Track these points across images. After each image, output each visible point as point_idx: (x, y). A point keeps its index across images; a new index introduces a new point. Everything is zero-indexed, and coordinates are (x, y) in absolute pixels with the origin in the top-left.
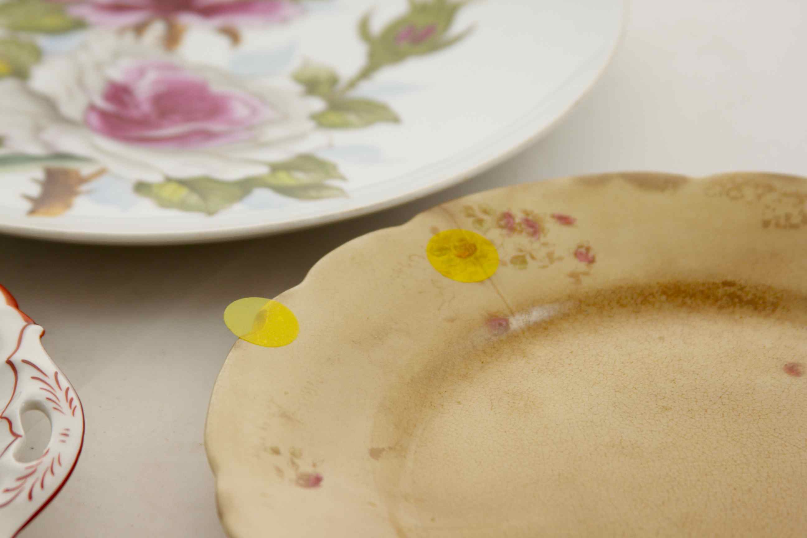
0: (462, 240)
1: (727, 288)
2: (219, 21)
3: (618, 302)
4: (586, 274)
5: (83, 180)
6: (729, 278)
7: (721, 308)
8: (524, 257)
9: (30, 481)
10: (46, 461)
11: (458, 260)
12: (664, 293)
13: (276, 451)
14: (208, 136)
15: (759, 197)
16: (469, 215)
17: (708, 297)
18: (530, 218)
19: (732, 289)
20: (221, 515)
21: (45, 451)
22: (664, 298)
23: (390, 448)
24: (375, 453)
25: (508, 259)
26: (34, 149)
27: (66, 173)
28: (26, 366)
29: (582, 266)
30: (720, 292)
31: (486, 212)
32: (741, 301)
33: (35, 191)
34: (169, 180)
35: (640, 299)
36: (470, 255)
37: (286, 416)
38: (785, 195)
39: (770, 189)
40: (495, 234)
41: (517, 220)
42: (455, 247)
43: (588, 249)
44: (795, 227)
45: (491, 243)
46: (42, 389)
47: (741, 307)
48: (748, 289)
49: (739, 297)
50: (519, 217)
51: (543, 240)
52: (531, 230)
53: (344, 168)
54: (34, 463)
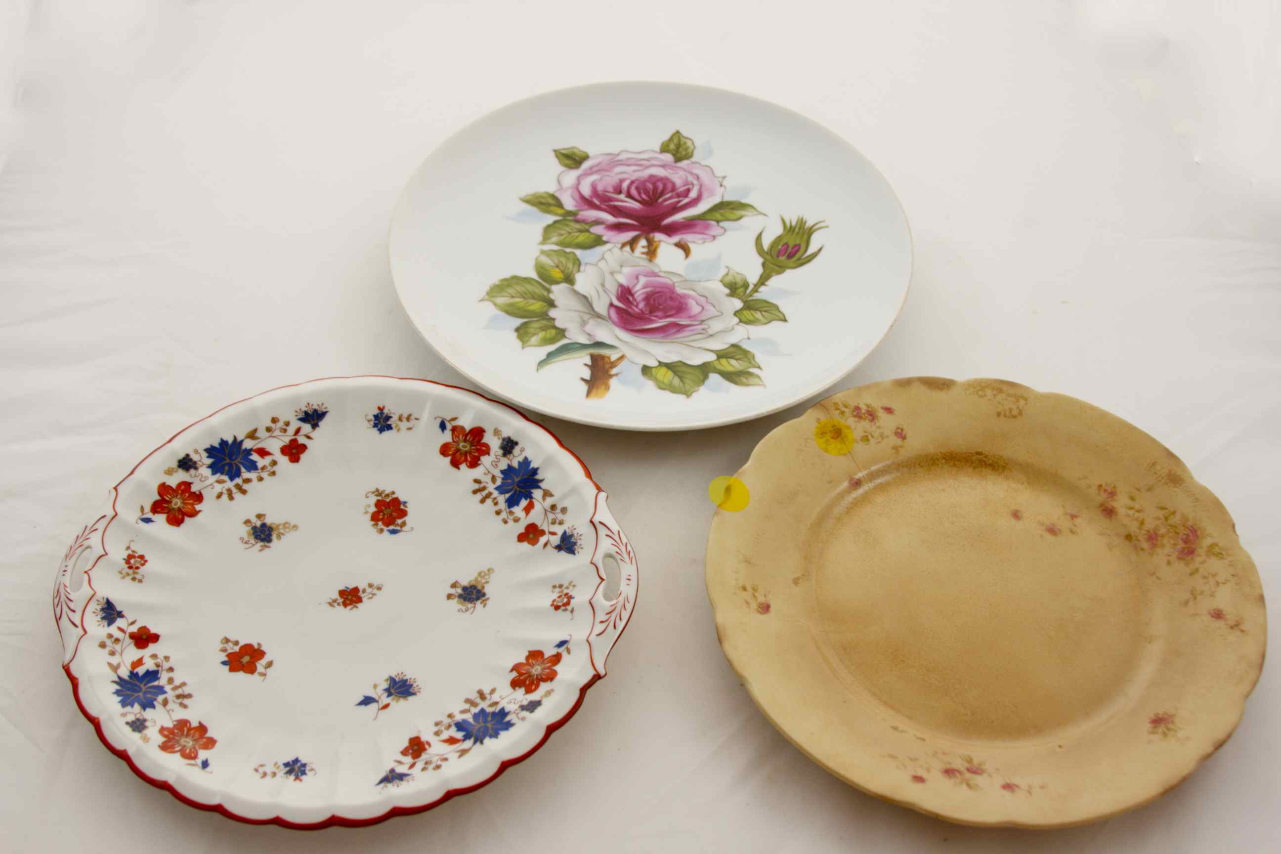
0: (833, 426)
1: (978, 456)
2: (676, 239)
3: (919, 464)
4: (901, 447)
5: (613, 365)
6: (980, 450)
7: (975, 468)
8: (867, 436)
9: (614, 615)
10: (621, 599)
11: (832, 440)
12: (944, 458)
13: (744, 589)
14: (680, 328)
15: (995, 395)
16: (837, 409)
17: (968, 461)
18: (870, 409)
19: (980, 457)
20: (720, 641)
21: (619, 592)
22: (944, 461)
23: (803, 575)
24: (796, 582)
25: (859, 438)
26: (584, 340)
27: (602, 357)
28: (602, 526)
29: (899, 442)
30: (974, 458)
31: (846, 406)
32: (986, 464)
33: (587, 374)
34: (661, 364)
35: (931, 462)
36: (838, 437)
37: (748, 562)
38: (1009, 395)
39: (1001, 391)
40: (851, 421)
41: (863, 411)
42: (830, 431)
43: (902, 430)
44: (1015, 417)
45: (849, 427)
46: (612, 544)
47: (986, 468)
48: (989, 457)
49: (984, 462)
50: (864, 408)
51: (877, 424)
52: (871, 417)
53: (759, 358)
54: (614, 602)
